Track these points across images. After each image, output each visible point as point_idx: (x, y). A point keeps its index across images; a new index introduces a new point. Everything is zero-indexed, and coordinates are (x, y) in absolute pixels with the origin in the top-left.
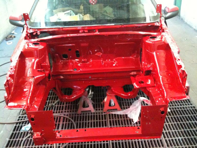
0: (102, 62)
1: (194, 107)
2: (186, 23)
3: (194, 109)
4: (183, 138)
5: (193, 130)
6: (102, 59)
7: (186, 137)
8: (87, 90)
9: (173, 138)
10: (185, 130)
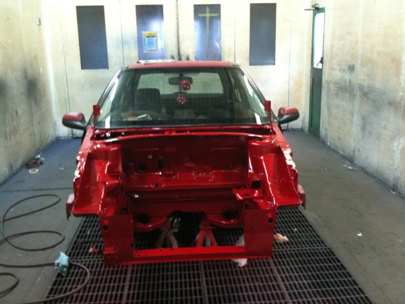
0: (195, 176)
1: (329, 249)
2: (329, 148)
3: (329, 251)
4: (310, 281)
5: (325, 274)
6: (194, 172)
7: (314, 281)
8: (171, 219)
9: (296, 282)
10: (314, 273)
